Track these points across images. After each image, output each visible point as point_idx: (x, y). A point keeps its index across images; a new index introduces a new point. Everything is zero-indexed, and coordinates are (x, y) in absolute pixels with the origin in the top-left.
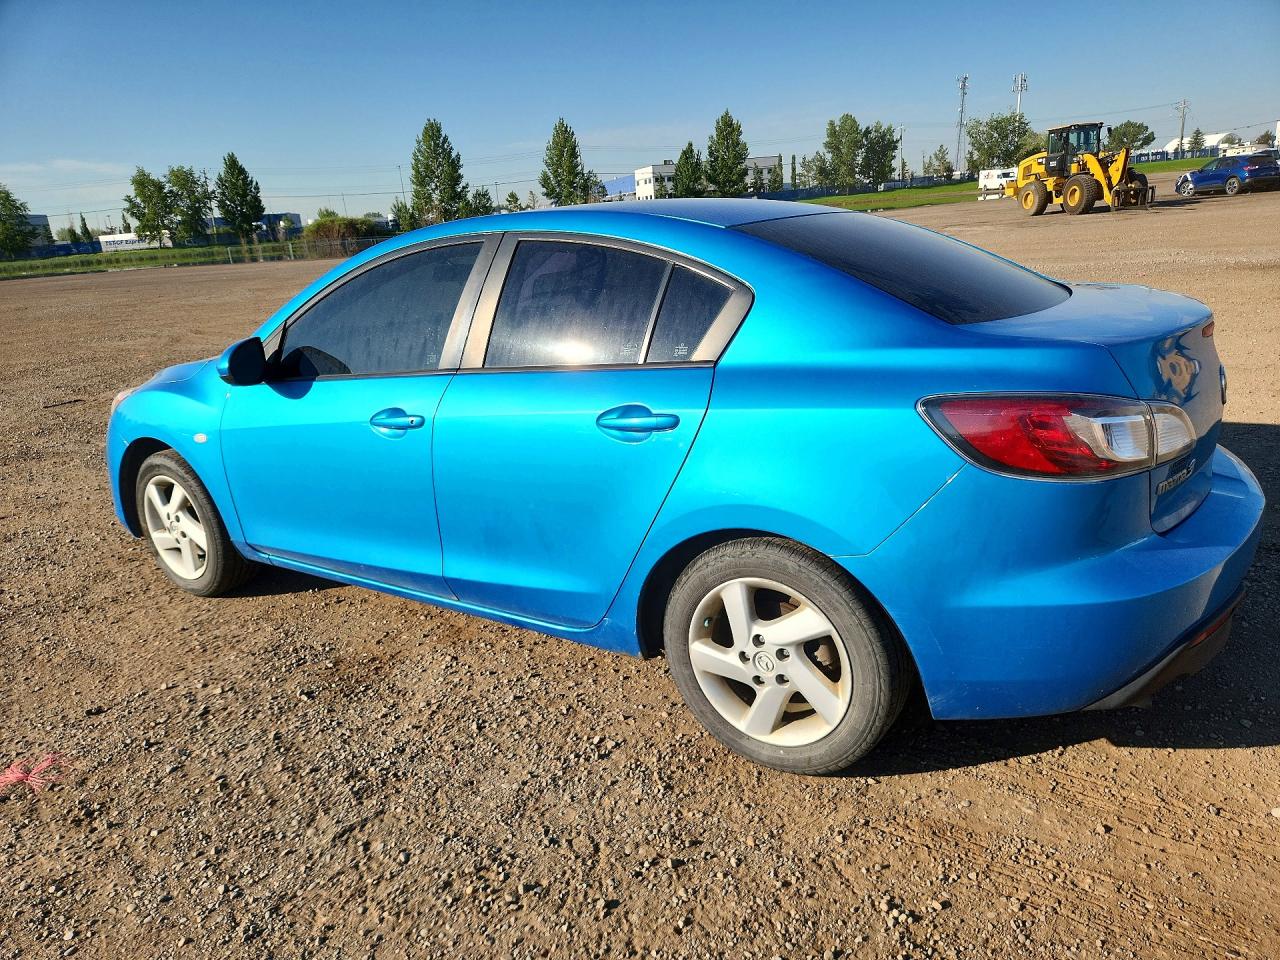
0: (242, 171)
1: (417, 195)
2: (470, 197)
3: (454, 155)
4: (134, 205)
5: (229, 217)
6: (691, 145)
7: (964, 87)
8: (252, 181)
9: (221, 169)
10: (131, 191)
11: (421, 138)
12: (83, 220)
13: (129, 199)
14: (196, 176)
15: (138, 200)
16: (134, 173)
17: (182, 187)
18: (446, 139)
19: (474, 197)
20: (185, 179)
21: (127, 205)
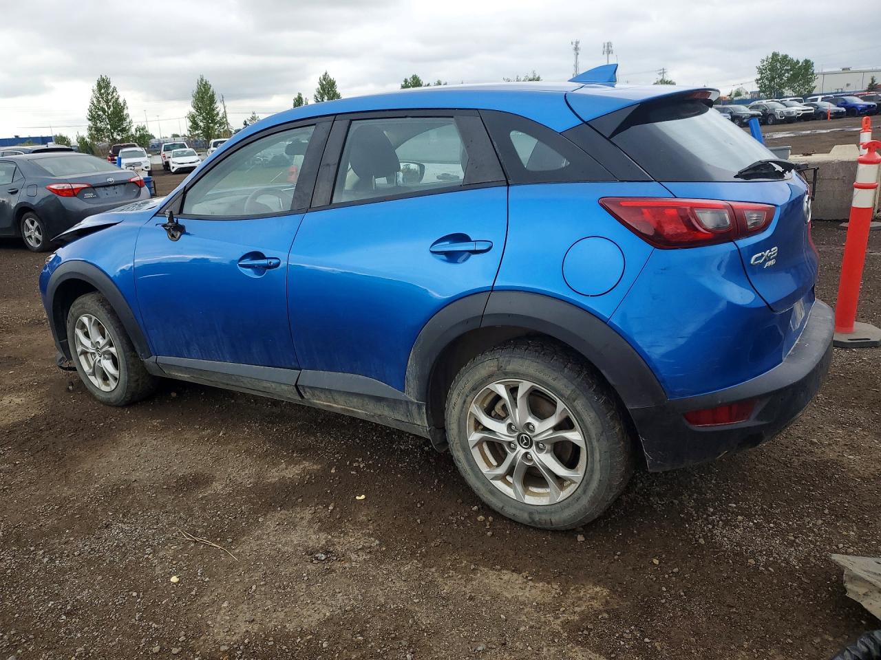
1: (90, 128)
2: (133, 130)
3: (121, 100)
6: (300, 94)
7: (576, 49)
11: (96, 87)
18: (115, 89)
19: (136, 131)
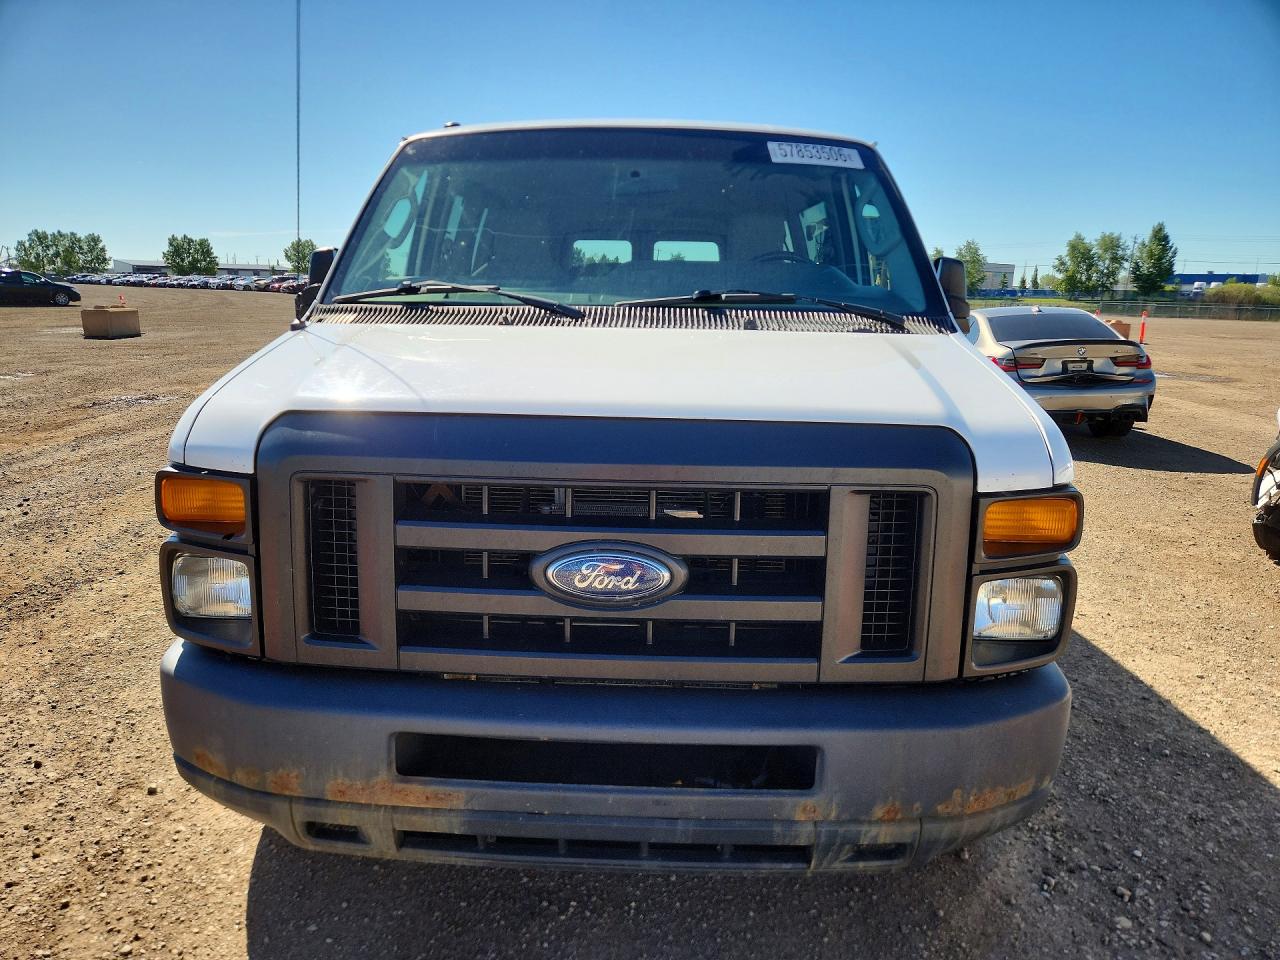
0: (1166, 238)
4: (1063, 264)
5: (1137, 276)
8: (1171, 247)
9: (1146, 235)
10: (1064, 251)
12: (1037, 270)
13: (1060, 259)
14: (1122, 241)
15: (1067, 259)
16: (1072, 237)
17: (1106, 251)
20: (1112, 245)
21: (1057, 263)
